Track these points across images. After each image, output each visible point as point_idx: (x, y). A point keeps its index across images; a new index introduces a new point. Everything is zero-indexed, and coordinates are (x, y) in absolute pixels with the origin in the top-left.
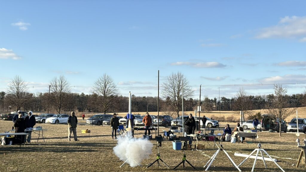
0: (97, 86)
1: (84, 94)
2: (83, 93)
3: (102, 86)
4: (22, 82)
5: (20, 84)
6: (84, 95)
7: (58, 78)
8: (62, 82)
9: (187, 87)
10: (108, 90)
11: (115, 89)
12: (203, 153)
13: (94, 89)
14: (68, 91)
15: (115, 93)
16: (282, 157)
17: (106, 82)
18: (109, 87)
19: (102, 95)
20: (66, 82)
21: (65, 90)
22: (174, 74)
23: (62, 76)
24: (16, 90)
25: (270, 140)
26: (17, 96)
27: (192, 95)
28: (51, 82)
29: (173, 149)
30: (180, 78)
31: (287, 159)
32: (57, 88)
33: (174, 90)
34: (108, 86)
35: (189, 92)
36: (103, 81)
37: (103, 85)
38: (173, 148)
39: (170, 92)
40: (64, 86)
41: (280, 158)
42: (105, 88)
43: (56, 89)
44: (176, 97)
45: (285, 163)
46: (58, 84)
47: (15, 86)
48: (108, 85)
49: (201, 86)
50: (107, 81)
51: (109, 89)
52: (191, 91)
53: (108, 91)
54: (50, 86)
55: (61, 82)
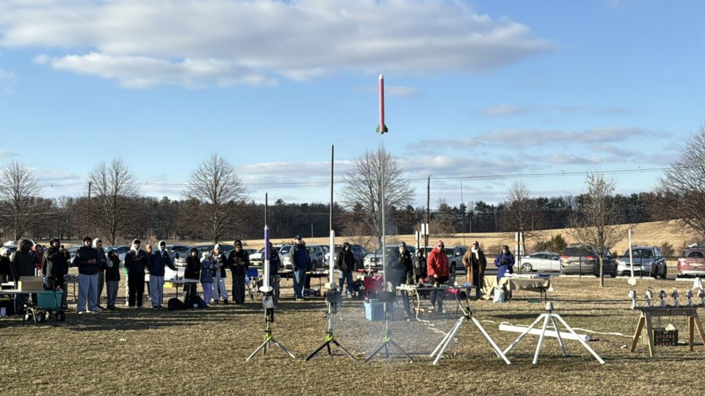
0: (197, 183)
1: (169, 199)
2: (166, 198)
3: (208, 182)
4: (26, 175)
5: (21, 180)
6: (169, 201)
7: (109, 165)
8: (117, 174)
9: (398, 181)
10: (221, 191)
11: (238, 187)
12: (432, 327)
13: (190, 188)
14: (133, 194)
15: (238, 197)
16: (602, 331)
17: (217, 173)
18: (224, 184)
19: (210, 202)
20: (126, 172)
21: (124, 191)
22: (370, 153)
23: (117, 160)
24: (13, 192)
25: (579, 295)
26: (15, 207)
27: (411, 199)
28: (92, 174)
29: (367, 320)
30: (384, 161)
31: (611, 335)
32: (107, 188)
33: (370, 188)
34: (221, 183)
35: (404, 191)
36: (210, 170)
37: (212, 178)
38: (365, 317)
39: (361, 192)
40: (122, 183)
41: (597, 334)
42: (216, 186)
43: (105, 189)
44: (375, 204)
45: (606, 343)
46: (108, 177)
47: (11, 183)
48: (222, 178)
49: (429, 179)
50: (220, 171)
51: (225, 187)
52: (409, 190)
53: (222, 193)
54: (90, 184)
55: (114, 175)
